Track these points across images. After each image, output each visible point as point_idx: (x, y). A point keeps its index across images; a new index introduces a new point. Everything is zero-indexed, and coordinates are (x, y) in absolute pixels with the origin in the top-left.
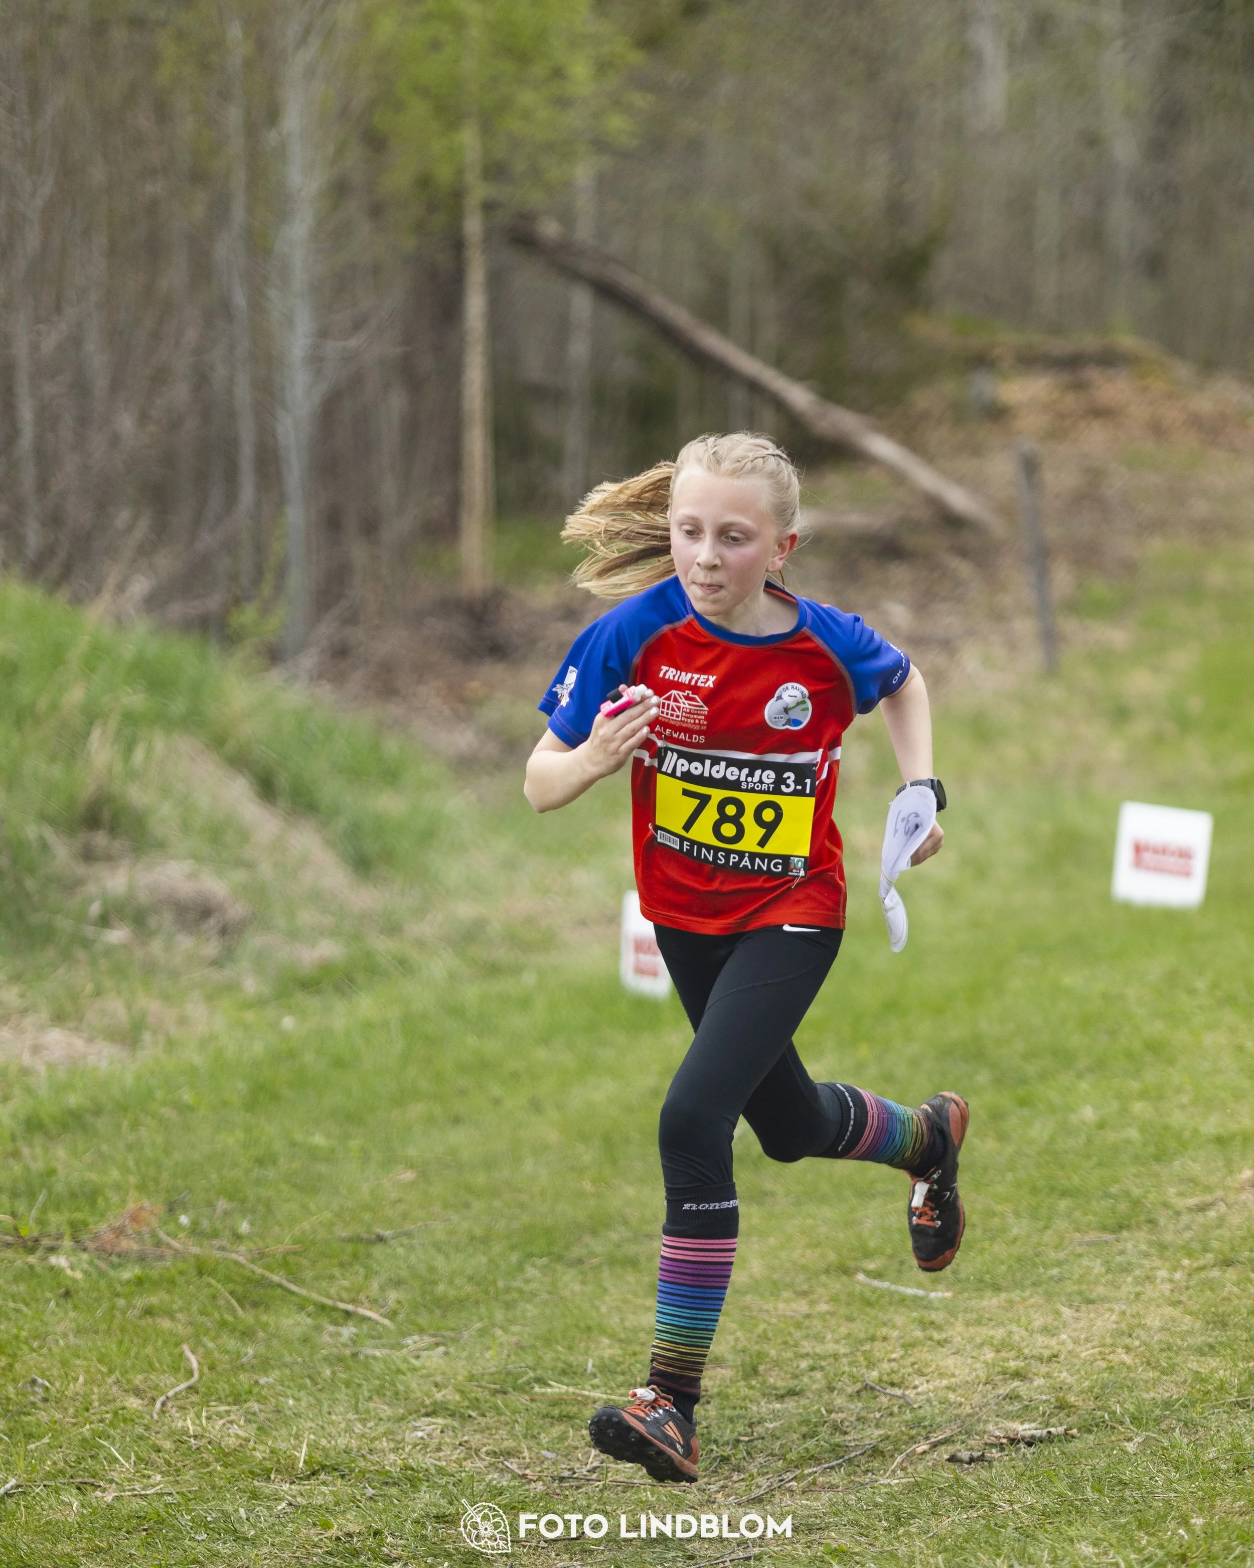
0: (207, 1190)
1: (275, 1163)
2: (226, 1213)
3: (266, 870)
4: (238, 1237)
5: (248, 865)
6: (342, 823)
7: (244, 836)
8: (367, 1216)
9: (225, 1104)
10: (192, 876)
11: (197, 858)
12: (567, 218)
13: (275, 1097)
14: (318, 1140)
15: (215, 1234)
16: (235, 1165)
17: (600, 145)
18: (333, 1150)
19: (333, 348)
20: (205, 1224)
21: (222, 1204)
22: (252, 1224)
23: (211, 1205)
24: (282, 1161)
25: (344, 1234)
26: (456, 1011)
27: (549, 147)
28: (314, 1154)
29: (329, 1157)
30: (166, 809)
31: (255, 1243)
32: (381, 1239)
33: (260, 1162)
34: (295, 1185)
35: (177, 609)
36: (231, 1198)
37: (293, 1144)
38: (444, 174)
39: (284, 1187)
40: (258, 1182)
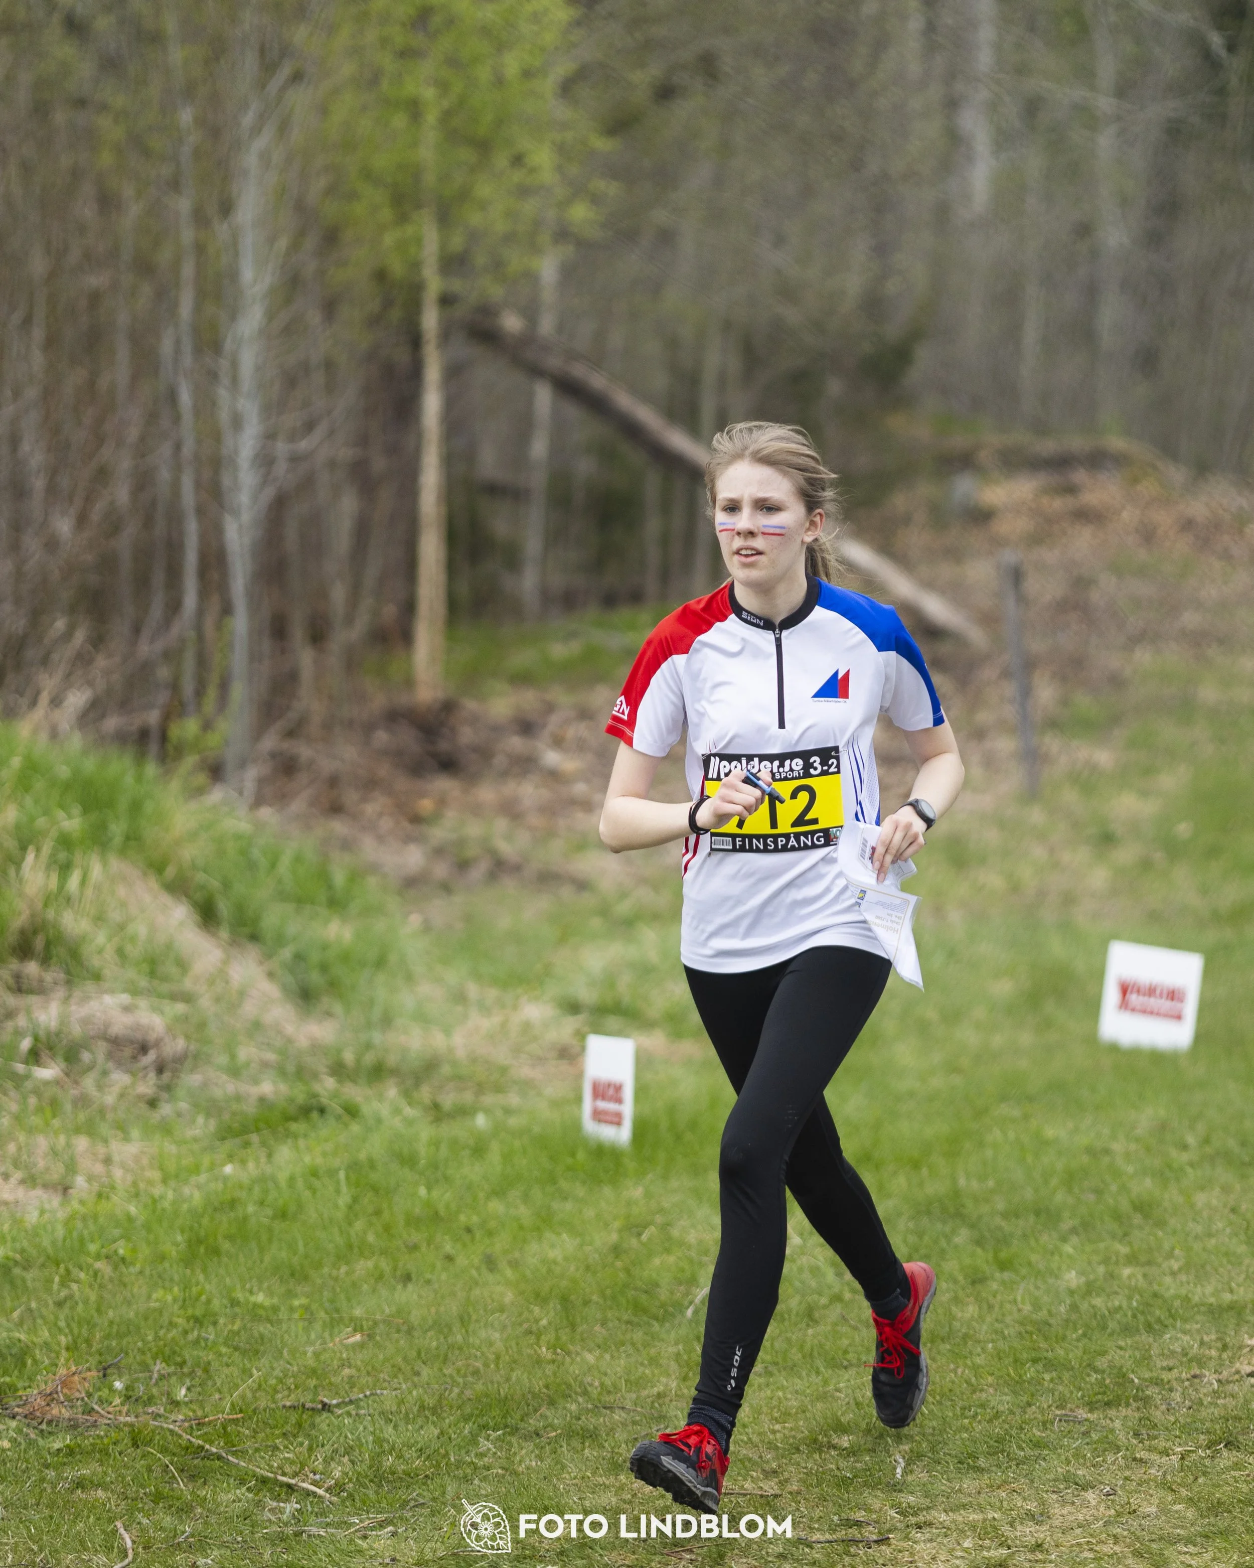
0: (142, 1352)
1: (215, 1323)
2: (162, 1377)
3: (205, 1002)
4: (176, 1404)
5: (187, 998)
6: (287, 953)
7: (183, 965)
8: (313, 1382)
9: (162, 1258)
10: (127, 1009)
11: (135, 992)
12: (531, 313)
13: (215, 1251)
14: (260, 1298)
15: (150, 1400)
16: (172, 1325)
17: (563, 234)
18: (275, 1309)
19: (282, 448)
20: (141, 1389)
21: (159, 1367)
22: (189, 1389)
23: (145, 1367)
24: (222, 1321)
25: (288, 1404)
26: (408, 1160)
27: (509, 238)
28: (255, 1313)
29: (270, 1316)
30: (101, 938)
31: (194, 1411)
32: (325, 1407)
33: (198, 1321)
34: (236, 1349)
35: (112, 723)
36: (167, 1361)
37: (234, 1303)
38: (397, 268)
39: (224, 1350)
40: (196, 1342)
